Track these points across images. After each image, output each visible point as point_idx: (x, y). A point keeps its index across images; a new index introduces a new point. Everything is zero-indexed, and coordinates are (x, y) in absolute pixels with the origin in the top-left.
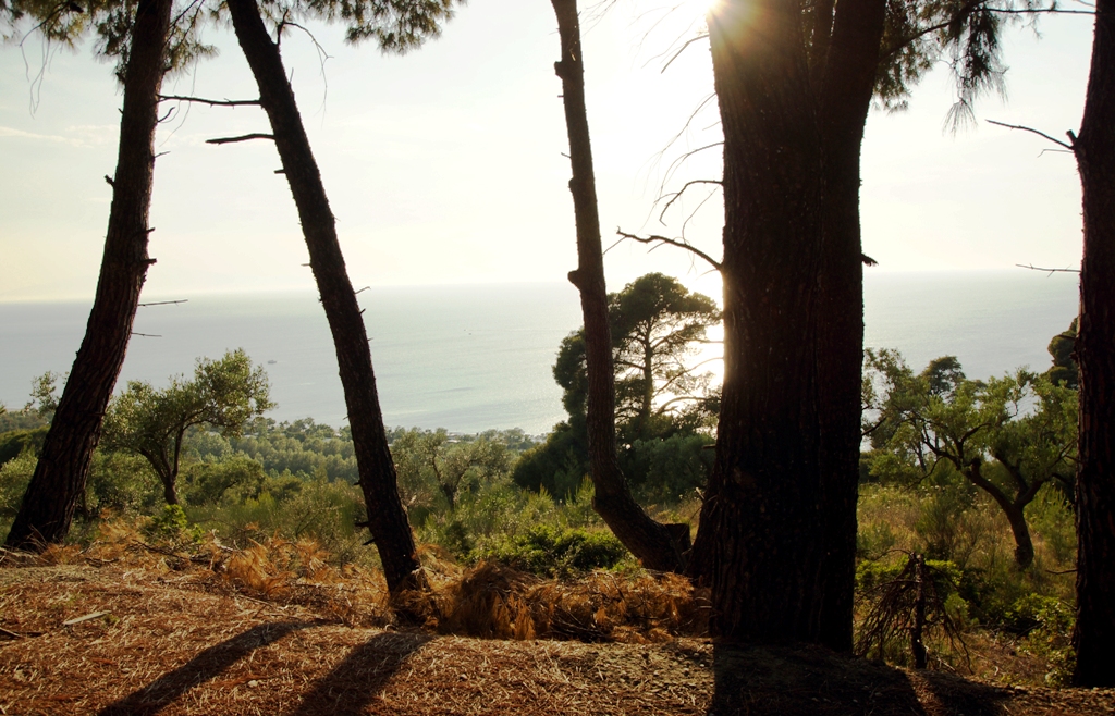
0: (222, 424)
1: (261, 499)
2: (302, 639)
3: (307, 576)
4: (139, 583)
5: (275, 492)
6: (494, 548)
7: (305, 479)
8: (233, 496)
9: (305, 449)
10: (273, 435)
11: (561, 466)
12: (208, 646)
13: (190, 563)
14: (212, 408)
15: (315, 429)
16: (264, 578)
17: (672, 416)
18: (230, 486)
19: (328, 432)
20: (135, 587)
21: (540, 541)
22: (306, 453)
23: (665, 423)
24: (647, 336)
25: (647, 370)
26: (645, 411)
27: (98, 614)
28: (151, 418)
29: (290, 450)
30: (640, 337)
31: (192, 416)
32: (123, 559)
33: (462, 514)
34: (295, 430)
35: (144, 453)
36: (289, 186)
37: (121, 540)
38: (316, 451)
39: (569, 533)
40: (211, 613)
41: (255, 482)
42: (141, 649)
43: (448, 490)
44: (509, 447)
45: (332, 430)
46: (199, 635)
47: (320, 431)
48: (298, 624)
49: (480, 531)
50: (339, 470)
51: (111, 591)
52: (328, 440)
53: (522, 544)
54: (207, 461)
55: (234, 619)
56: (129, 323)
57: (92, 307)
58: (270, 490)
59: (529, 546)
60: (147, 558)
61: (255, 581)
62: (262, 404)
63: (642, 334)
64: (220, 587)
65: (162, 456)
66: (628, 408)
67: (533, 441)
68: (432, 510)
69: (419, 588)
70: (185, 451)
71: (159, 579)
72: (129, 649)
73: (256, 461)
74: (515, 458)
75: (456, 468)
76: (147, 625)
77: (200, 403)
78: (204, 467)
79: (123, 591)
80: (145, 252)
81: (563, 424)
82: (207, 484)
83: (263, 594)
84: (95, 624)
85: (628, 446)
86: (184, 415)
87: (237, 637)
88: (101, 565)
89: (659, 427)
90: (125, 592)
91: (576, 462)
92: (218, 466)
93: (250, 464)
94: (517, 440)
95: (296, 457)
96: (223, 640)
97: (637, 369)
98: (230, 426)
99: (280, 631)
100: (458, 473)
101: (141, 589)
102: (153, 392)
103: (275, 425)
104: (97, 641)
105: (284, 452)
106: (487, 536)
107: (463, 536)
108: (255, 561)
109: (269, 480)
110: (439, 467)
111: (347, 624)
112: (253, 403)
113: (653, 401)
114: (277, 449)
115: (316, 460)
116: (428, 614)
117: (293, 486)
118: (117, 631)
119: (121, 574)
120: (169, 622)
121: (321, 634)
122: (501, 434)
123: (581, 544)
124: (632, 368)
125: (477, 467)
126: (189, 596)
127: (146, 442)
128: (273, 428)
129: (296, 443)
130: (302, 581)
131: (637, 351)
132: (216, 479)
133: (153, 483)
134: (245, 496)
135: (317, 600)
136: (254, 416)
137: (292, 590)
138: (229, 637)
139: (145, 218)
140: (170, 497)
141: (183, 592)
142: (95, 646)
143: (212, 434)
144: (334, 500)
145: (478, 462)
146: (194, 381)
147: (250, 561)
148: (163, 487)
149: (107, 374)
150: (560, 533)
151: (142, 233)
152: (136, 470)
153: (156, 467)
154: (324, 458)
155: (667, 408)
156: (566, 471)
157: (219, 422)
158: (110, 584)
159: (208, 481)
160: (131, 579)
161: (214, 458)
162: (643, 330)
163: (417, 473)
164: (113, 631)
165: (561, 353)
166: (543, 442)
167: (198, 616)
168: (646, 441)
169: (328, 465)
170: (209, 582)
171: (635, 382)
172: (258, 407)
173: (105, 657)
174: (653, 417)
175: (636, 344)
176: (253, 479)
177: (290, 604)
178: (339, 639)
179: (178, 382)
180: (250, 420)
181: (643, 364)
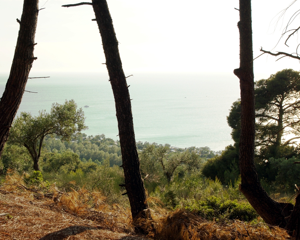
0: (62, 135)
1: (77, 172)
2: (91, 234)
3: (96, 208)
4: (21, 202)
5: (84, 169)
6: (188, 205)
7: (99, 164)
8: (64, 170)
9: (100, 150)
10: (85, 142)
11: (228, 168)
12: (50, 232)
13: (44, 197)
14: (58, 127)
15: (105, 140)
16: (76, 206)
17: (293, 147)
18: (63, 165)
19: (111, 141)
20: (20, 204)
21: (212, 205)
22: (100, 152)
23: (288, 150)
24: (281, 103)
25: (280, 121)
26: (277, 143)
27: (4, 214)
28: (30, 130)
29: (92, 150)
30: (277, 103)
31: (48, 130)
32: (15, 192)
33: (174, 187)
34: (96, 140)
35: (26, 146)
36: (98, 27)
37: (15, 184)
38: (105, 151)
39: (228, 202)
40: (52, 219)
41: (75, 164)
42: (21, 230)
43: (168, 175)
44: (202, 156)
45: (113, 141)
46: (46, 227)
47: (108, 141)
48: (89, 228)
49: (182, 197)
50: (116, 161)
51: (10, 205)
52: (111, 146)
53: (203, 205)
54: (53, 152)
55: (62, 222)
56: (24, 86)
57: (8, 78)
58: (82, 168)
59: (206, 207)
60: (25, 193)
61: (72, 207)
62: (81, 127)
63: (278, 102)
64: (56, 208)
65: (34, 148)
66: (267, 140)
67: (215, 154)
68: (159, 184)
69: (146, 218)
70: (44, 146)
71: (30, 202)
72: (16, 230)
73: (76, 154)
74: (204, 162)
75: (173, 164)
76: (24, 221)
77: (52, 125)
78: (52, 155)
79: (15, 205)
80: (32, 54)
81: (231, 146)
82: (53, 163)
83: (75, 213)
84: (3, 218)
85: (266, 161)
86: (45, 129)
87: (62, 230)
88: (6, 194)
89: (286, 152)
90: (16, 206)
91: (237, 167)
92: (58, 155)
93: (73, 155)
94: (206, 153)
95: (95, 153)
96: (56, 231)
97: (274, 121)
98: (66, 136)
99: (81, 230)
100: (174, 167)
101: (22, 205)
102: (32, 118)
103: (86, 137)
104: (4, 225)
105: (90, 150)
106: (186, 199)
107: (173, 198)
108: (72, 198)
109: (82, 163)
110: (164, 164)
111: (111, 230)
112: (76, 126)
113: (282, 138)
114: (86, 148)
115: (105, 155)
116: (150, 231)
117: (93, 167)
118: (12, 222)
119: (14, 198)
120: (34, 220)
121: (99, 233)
122: (197, 149)
123: (234, 208)
124: (271, 120)
125: (184, 165)
126: (43, 210)
127: (27, 141)
128: (85, 138)
129: (96, 146)
130: (93, 209)
131: (275, 111)
132: (57, 161)
133: (28, 160)
134: (70, 170)
135: (99, 219)
136: (77, 132)
137: (88, 213)
138: (59, 230)
139: (33, 38)
140: (36, 167)
141: (40, 209)
142: (3, 227)
143: (56, 139)
144: (112, 175)
145: (185, 162)
146: (50, 114)
147: (70, 198)
148: (33, 163)
149: (13, 109)
150: (223, 201)
151: (31, 45)
152: (21, 153)
153: (31, 153)
154: (109, 155)
155: (291, 142)
156: (231, 171)
157: (60, 133)
158: (9, 202)
159: (53, 161)
160: (18, 200)
161: (57, 151)
162: (279, 99)
163: (153, 165)
164: (10, 222)
165: (232, 110)
166: (219, 155)
167: (46, 219)
168: (277, 158)
169: (110, 159)
170: (52, 205)
171: (273, 127)
172: (79, 128)
173: (6, 232)
174: (282, 146)
175: (275, 107)
176: (74, 162)
177: (87, 219)
178: (107, 236)
179: (43, 114)
180: (75, 134)
181: (277, 117)
